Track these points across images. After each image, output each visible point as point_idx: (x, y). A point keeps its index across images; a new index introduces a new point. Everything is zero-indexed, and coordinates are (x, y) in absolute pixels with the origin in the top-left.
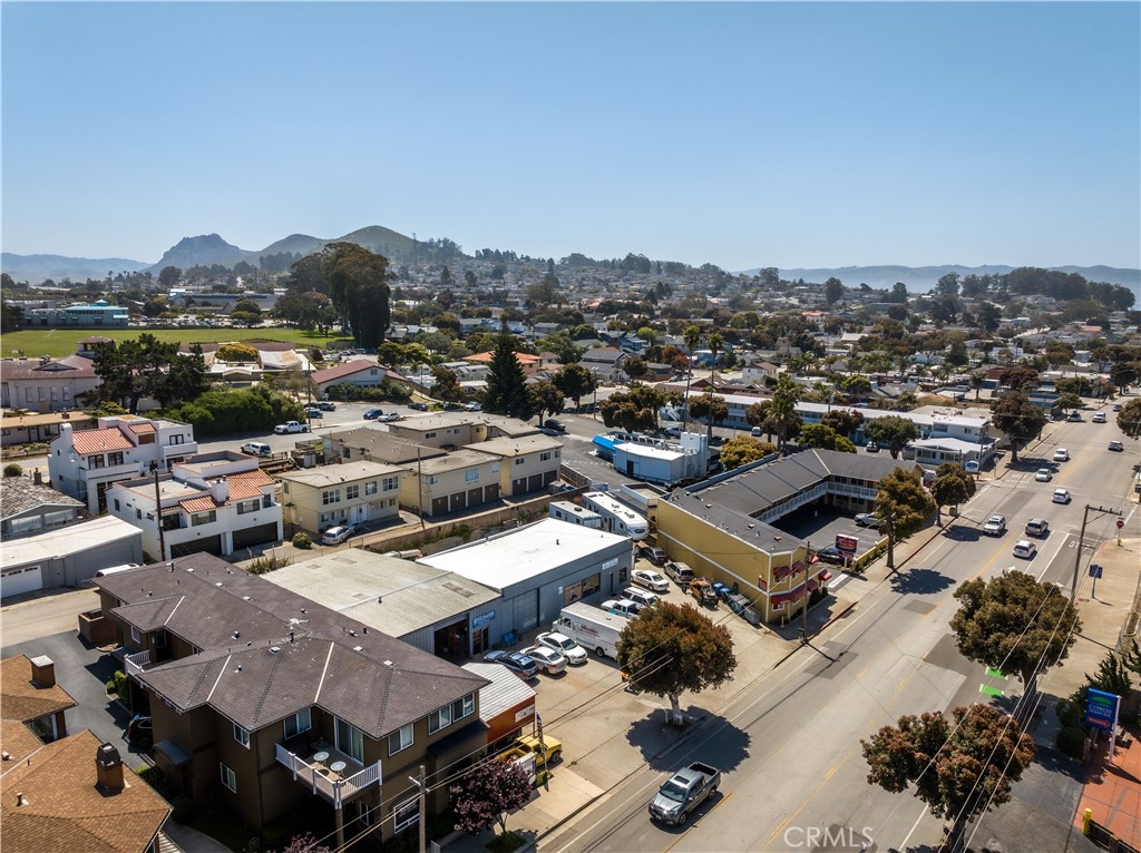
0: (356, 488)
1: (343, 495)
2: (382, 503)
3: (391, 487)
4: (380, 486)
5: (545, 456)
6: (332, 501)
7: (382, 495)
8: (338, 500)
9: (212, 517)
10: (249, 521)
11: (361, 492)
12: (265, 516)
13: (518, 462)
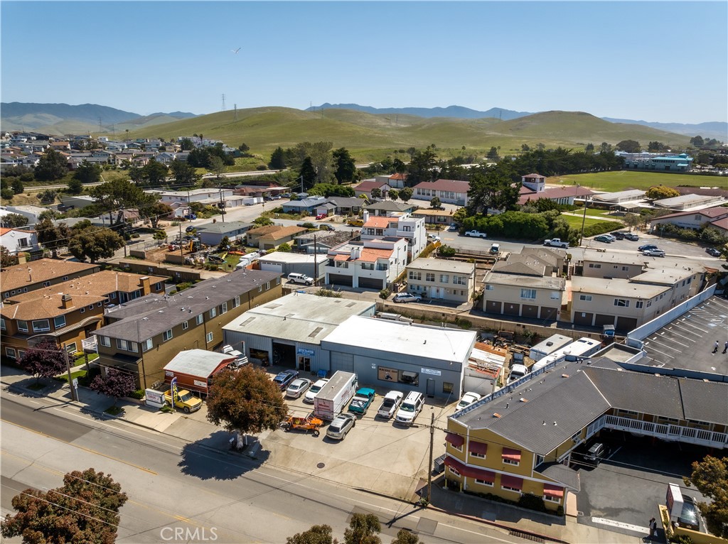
0: (433, 275)
1: (424, 277)
2: (455, 291)
3: (460, 283)
4: (451, 280)
5: (621, 302)
6: (415, 278)
7: (451, 285)
8: (419, 279)
9: (346, 266)
10: (366, 274)
11: (437, 278)
12: (376, 274)
13: (583, 298)
